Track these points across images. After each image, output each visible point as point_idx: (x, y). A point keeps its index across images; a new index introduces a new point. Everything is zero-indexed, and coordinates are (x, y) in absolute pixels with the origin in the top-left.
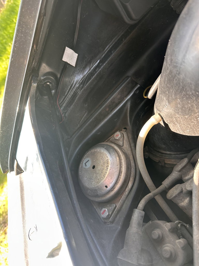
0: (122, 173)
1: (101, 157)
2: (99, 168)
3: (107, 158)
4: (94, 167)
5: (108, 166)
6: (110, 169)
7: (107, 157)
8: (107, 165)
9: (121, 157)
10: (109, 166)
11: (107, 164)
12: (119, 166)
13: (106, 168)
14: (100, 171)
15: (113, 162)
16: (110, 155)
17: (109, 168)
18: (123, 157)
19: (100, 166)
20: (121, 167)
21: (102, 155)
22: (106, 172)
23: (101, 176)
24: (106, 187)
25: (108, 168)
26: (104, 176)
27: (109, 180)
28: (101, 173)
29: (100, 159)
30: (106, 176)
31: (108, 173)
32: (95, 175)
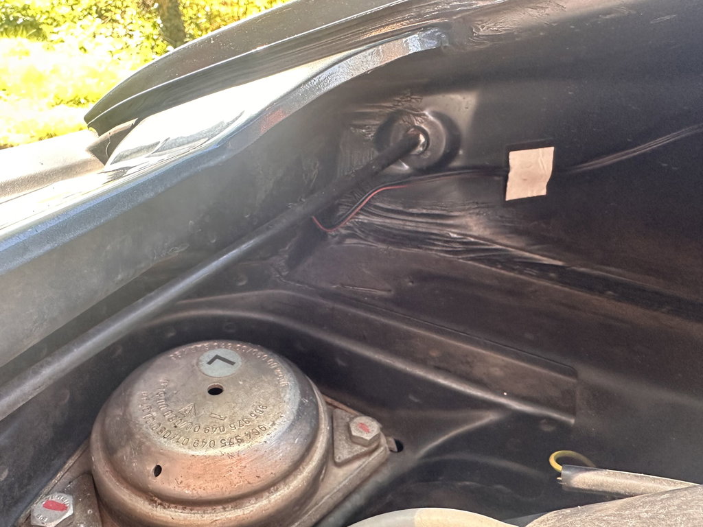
0: (236, 507)
1: (262, 401)
2: (218, 412)
3: (267, 424)
4: (215, 391)
5: (242, 441)
6: (231, 456)
7: (274, 424)
8: (242, 435)
9: (295, 477)
10: (243, 446)
11: (249, 435)
12: (257, 484)
13: (228, 436)
14: (210, 420)
15: (263, 456)
16: (286, 431)
17: (235, 449)
18: (297, 483)
19: (229, 413)
20: (256, 493)
21: (272, 401)
22: (213, 445)
23: (192, 430)
24: (158, 470)
25: (231, 444)
26: (195, 445)
27: (189, 468)
28: (202, 426)
29: (256, 400)
30: (200, 452)
31: (211, 452)
32: (189, 407)
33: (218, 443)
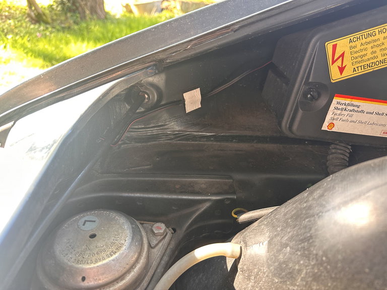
0: (122, 280)
1: (116, 233)
2: (99, 244)
3: (123, 242)
4: (93, 236)
5: (116, 252)
6: (113, 260)
7: (125, 241)
8: (115, 250)
9: (141, 259)
10: (117, 255)
11: (117, 249)
12: (128, 267)
13: (108, 253)
14: (97, 249)
15: (126, 255)
16: (131, 242)
17: (114, 257)
18: (142, 261)
19: (104, 243)
20: (128, 271)
21: (120, 231)
22: (104, 259)
23: (91, 256)
24: (84, 279)
25: (112, 255)
26: (96, 262)
27: (98, 272)
28: (95, 253)
29: (113, 233)
30: (100, 263)
31: (104, 262)
32: (84, 247)
33: (105, 257)
